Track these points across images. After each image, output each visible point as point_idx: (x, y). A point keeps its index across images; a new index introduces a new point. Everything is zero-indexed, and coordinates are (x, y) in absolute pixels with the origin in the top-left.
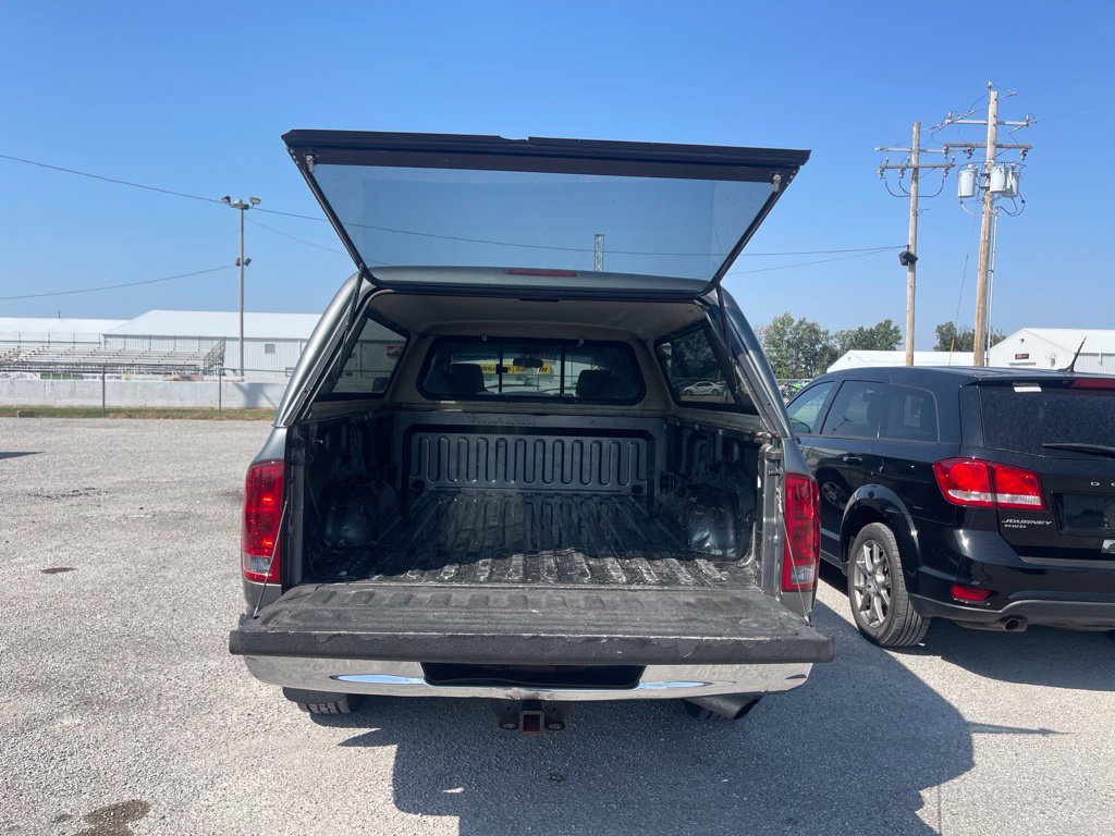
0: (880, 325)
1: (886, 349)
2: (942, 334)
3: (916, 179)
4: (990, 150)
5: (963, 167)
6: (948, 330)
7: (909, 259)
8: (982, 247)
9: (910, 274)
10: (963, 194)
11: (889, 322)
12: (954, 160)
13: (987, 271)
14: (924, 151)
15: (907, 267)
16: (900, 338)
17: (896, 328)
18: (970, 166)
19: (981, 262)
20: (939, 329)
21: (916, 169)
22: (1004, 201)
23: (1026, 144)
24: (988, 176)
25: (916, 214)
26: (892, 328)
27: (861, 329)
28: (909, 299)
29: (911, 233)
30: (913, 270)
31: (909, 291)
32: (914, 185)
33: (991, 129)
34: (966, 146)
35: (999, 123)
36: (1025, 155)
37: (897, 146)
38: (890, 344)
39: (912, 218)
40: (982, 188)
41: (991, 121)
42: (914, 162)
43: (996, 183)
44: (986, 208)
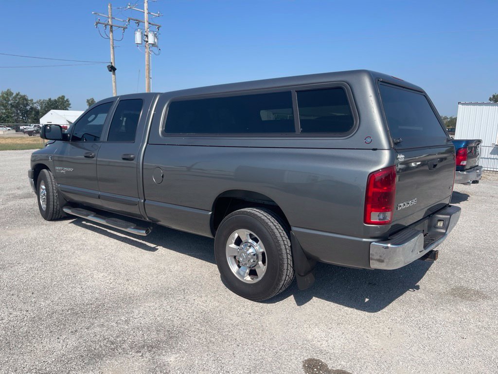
0: (60, 98)
1: (64, 110)
2: (89, 103)
3: (112, 31)
4: (146, 25)
5: (136, 30)
6: (92, 102)
7: (112, 69)
8: (146, 67)
9: (113, 76)
10: (138, 43)
11: (63, 97)
13: (150, 78)
14: (114, 18)
15: (112, 73)
16: (70, 104)
17: (67, 100)
18: (139, 30)
19: (146, 74)
20: (88, 101)
21: (111, 26)
22: (154, 48)
23: (159, 25)
24: (147, 36)
25: (113, 48)
26: (65, 99)
27: (50, 99)
28: (114, 88)
29: (112, 57)
30: (114, 74)
31: (114, 84)
32: (111, 34)
33: (146, 15)
34: (137, 20)
35: (149, 13)
37: (103, 14)
38: (65, 107)
39: (112, 49)
40: (145, 41)
41: (146, 12)
42: (110, 23)
43: (151, 39)
44: (147, 50)
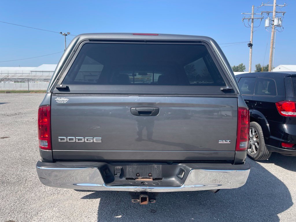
0: (240, 65)
1: (241, 72)
2: (257, 67)
3: (253, 22)
4: (274, 13)
5: (267, 18)
6: (259, 66)
7: (250, 45)
8: (271, 41)
9: (250, 49)
10: (266, 26)
11: (242, 64)
12: (263, 16)
13: (273, 48)
14: (255, 14)
15: (250, 48)
16: (245, 68)
17: (244, 66)
19: (271, 46)
20: (256, 66)
21: (253, 19)
22: (278, 28)
23: (284, 12)
24: (273, 21)
25: (253, 32)
26: (243, 66)
27: (234, 66)
28: (250, 57)
29: (251, 38)
30: (251, 48)
31: (250, 54)
32: (252, 24)
33: (274, 7)
34: (267, 12)
35: (277, 6)
36: (284, 15)
37: (248, 13)
38: (242, 70)
39: (251, 33)
40: (272, 24)
41: (274, 5)
42: (252, 17)
43: (276, 23)
44: (273, 30)
